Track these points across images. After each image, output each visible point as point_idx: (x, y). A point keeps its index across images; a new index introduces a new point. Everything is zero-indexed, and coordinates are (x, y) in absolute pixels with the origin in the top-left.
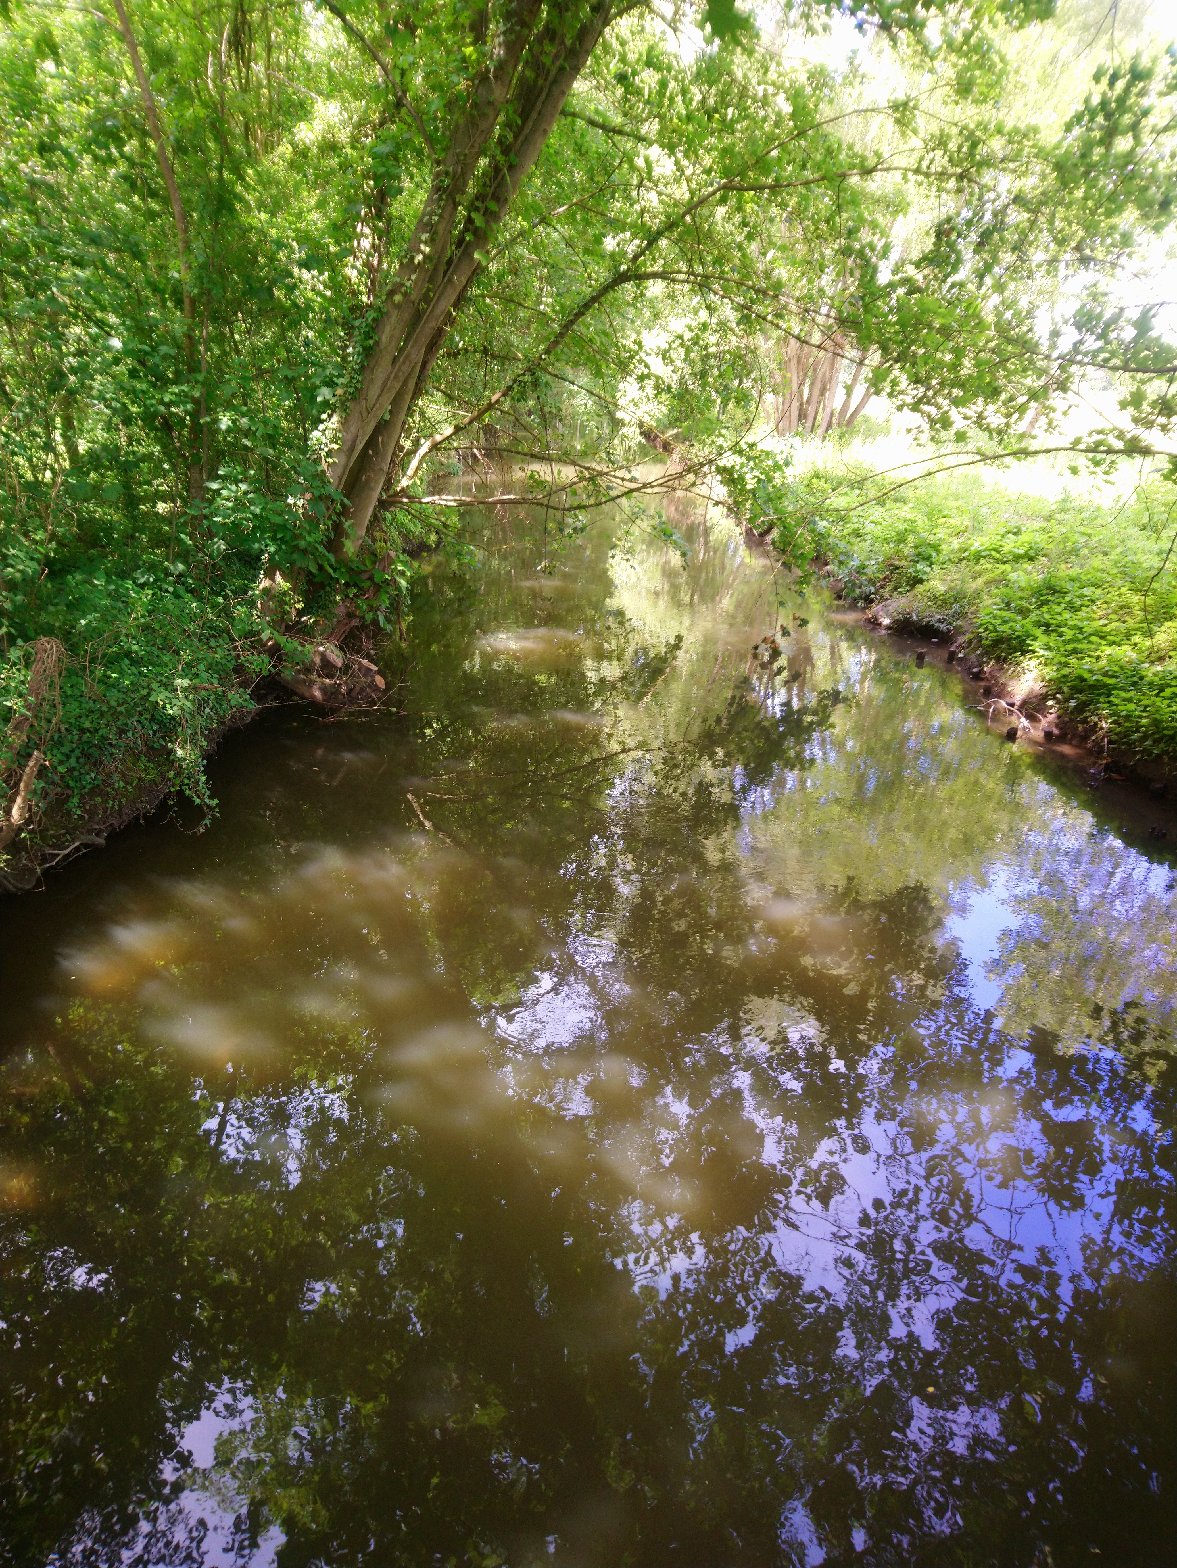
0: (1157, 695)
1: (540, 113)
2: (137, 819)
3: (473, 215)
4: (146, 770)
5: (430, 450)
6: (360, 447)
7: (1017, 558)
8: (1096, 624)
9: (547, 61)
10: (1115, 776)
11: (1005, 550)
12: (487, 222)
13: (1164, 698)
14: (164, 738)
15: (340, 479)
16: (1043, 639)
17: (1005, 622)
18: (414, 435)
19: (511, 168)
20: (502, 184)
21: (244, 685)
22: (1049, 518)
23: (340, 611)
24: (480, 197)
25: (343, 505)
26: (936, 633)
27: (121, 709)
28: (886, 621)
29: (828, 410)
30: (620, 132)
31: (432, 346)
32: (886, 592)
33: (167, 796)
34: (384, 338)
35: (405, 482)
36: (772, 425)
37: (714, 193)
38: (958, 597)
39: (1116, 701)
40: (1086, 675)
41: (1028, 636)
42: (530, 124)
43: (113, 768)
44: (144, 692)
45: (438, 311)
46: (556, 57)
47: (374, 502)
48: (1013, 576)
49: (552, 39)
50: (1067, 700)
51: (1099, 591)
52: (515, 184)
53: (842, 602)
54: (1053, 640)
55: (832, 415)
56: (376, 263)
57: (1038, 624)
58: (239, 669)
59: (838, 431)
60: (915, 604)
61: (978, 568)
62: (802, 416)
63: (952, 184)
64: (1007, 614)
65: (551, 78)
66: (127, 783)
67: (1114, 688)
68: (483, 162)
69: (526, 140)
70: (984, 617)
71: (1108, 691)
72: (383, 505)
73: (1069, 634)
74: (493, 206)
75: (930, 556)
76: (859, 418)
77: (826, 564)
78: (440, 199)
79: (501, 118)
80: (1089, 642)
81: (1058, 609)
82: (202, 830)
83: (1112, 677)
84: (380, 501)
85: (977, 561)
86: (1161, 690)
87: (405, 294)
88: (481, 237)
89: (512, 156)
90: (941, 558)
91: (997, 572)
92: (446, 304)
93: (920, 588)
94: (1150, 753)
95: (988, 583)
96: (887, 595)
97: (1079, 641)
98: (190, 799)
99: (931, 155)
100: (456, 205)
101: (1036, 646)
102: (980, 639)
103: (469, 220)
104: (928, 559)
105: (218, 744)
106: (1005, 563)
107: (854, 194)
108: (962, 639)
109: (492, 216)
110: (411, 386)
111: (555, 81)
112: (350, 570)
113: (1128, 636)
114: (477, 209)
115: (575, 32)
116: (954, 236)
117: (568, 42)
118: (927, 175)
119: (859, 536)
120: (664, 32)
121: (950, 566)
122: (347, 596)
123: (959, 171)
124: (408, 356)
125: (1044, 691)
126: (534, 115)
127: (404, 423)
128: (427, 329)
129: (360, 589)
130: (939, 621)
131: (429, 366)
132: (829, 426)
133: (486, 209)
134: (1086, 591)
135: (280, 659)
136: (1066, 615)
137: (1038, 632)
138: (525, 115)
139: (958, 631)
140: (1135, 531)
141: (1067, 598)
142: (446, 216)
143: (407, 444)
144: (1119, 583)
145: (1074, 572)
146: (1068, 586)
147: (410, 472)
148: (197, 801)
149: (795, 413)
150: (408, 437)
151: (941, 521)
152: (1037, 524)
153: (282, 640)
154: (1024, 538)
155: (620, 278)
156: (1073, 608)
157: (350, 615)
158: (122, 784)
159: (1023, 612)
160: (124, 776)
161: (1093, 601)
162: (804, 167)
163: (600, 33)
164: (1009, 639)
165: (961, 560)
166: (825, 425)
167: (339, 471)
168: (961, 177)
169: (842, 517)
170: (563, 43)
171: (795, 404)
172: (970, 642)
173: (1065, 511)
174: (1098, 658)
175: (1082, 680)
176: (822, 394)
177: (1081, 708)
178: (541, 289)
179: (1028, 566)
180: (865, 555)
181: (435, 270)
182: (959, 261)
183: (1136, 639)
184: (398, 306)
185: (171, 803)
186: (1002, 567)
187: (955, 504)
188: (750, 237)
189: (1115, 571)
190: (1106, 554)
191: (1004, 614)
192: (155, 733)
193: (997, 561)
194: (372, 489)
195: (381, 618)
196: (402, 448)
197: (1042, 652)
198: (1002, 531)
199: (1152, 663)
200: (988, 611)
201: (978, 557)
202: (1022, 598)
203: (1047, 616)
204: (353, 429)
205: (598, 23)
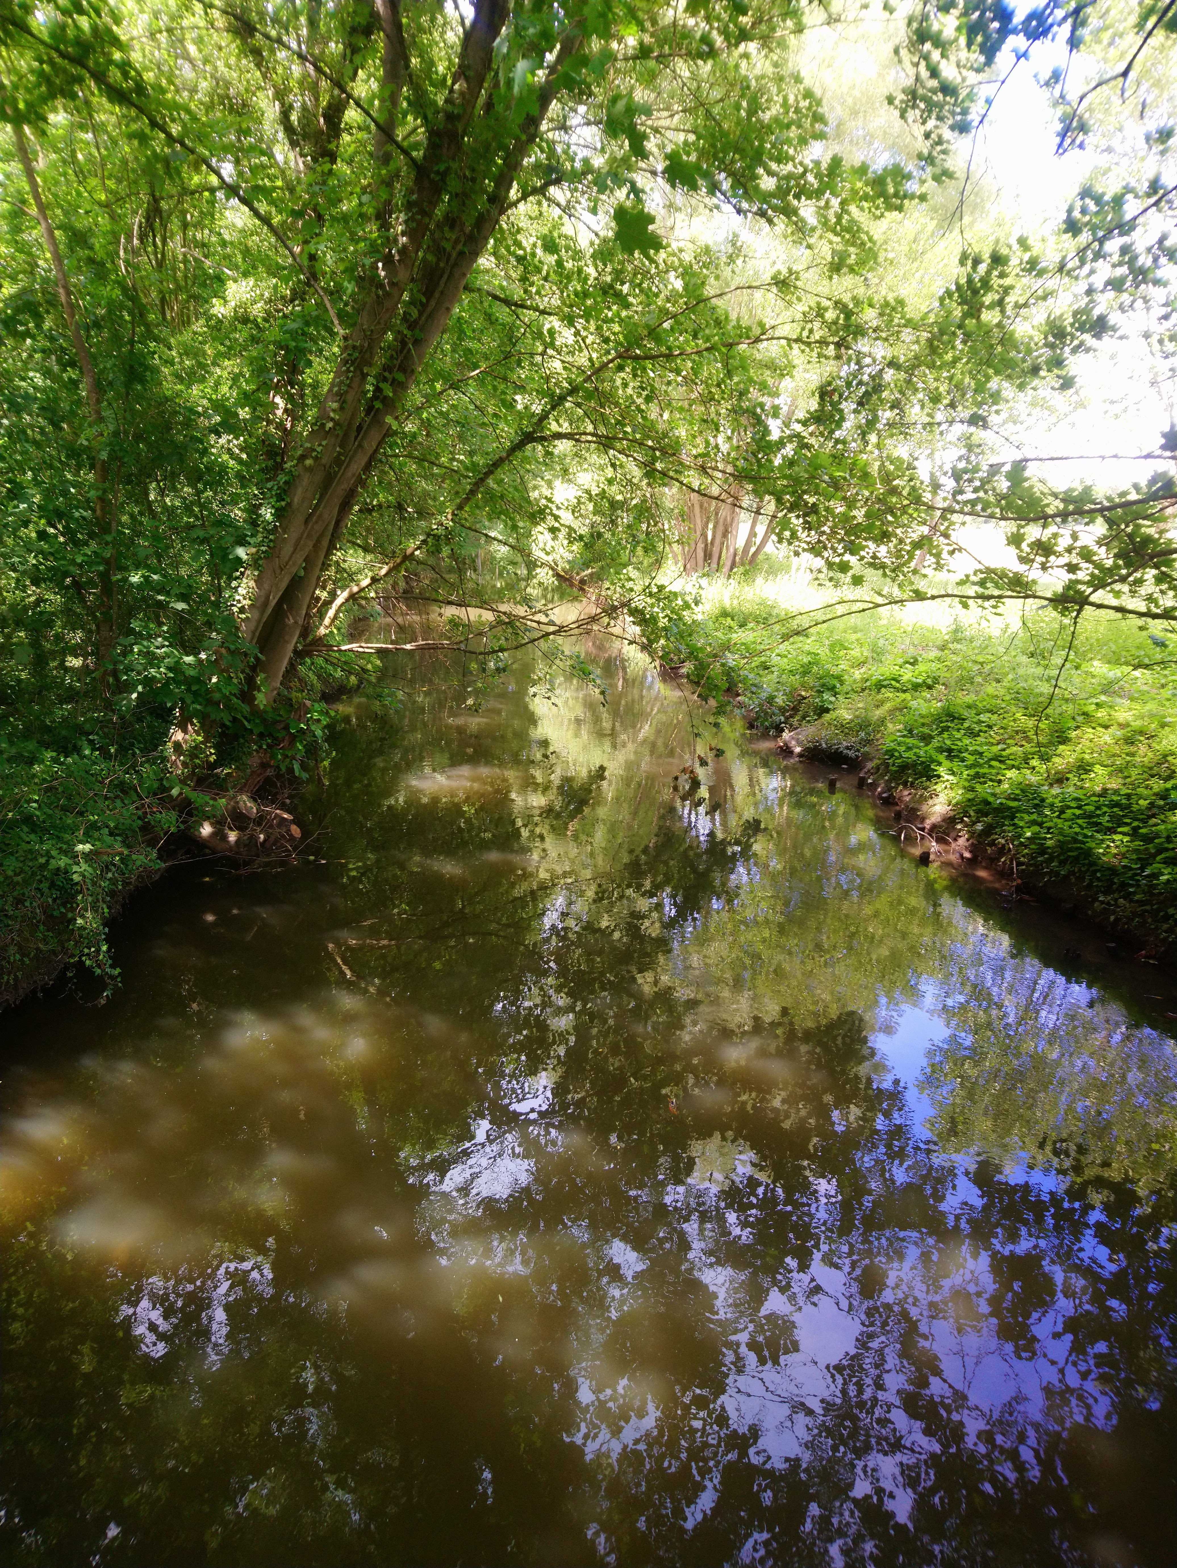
0: (1059, 817)
1: (442, 292)
2: (34, 992)
3: (381, 385)
4: (45, 940)
5: (347, 600)
6: (273, 602)
7: (916, 687)
8: (995, 749)
9: (448, 246)
10: (1026, 897)
11: (905, 678)
12: (394, 392)
13: (1066, 820)
14: (64, 905)
15: (254, 633)
16: (946, 764)
17: (909, 749)
18: (330, 587)
19: (417, 342)
20: (408, 356)
21: (152, 843)
22: (943, 648)
23: (254, 761)
24: (387, 368)
25: (257, 659)
26: (846, 759)
27: (16, 879)
28: (798, 750)
29: (732, 550)
30: (523, 306)
31: (345, 506)
32: (795, 721)
33: (67, 967)
34: (296, 500)
35: (322, 631)
36: (680, 565)
37: (612, 361)
38: (863, 725)
39: (1021, 824)
40: (991, 799)
41: (933, 761)
42: (433, 303)
43: (8, 941)
44: (42, 860)
45: (349, 474)
46: (457, 241)
47: (289, 654)
48: (914, 704)
49: (452, 227)
50: (974, 823)
51: (995, 717)
52: (421, 357)
53: (754, 731)
54: (956, 765)
55: (735, 555)
56: (289, 426)
57: (940, 750)
58: (146, 828)
59: (742, 569)
60: (824, 733)
61: (880, 696)
62: (708, 556)
63: (831, 350)
64: (910, 741)
65: (452, 261)
66: (23, 955)
67: (1018, 811)
68: (390, 336)
69: (430, 316)
70: (888, 743)
71: (1012, 814)
72: (299, 655)
73: (971, 759)
74: (400, 377)
75: (834, 687)
76: (761, 557)
77: (738, 695)
78: (348, 371)
79: (406, 297)
80: (991, 766)
81: (958, 735)
82: (103, 1002)
83: (1015, 800)
84: (295, 651)
85: (879, 691)
86: (1062, 812)
87: (316, 459)
88: (390, 405)
89: (417, 331)
90: (846, 688)
91: (898, 700)
92: (356, 467)
93: (827, 717)
94: (1057, 874)
95: (891, 712)
96: (796, 723)
97: (981, 766)
98: (90, 970)
99: (809, 326)
100: (364, 376)
101: (941, 770)
102: (887, 765)
103: (378, 389)
104: (832, 689)
105: (123, 906)
106: (904, 691)
107: (743, 359)
108: (870, 765)
109: (400, 387)
110: (325, 543)
111: (455, 264)
112: (264, 721)
113: (1026, 761)
114: (385, 380)
115: (473, 221)
116: (836, 397)
117: (468, 229)
118: (808, 344)
119: (767, 668)
120: (560, 218)
121: (853, 696)
122: (260, 747)
123: (837, 339)
124: (320, 516)
125: (952, 813)
126: (437, 294)
127: (319, 578)
128: (339, 490)
129: (275, 739)
130: (847, 748)
131: (343, 524)
132: (733, 565)
133: (394, 380)
134: (982, 717)
135: (190, 814)
136: (967, 741)
137: (942, 758)
138: (429, 293)
139: (867, 757)
140: (1024, 659)
141: (966, 725)
142: (355, 385)
143: (324, 595)
144: (1014, 709)
145: (970, 698)
146: (965, 713)
147: (327, 621)
148: (98, 971)
149: (700, 554)
150: (324, 588)
151: (842, 653)
152: (934, 654)
153: (193, 795)
154: (921, 667)
155: (528, 438)
156: (972, 734)
157: (264, 766)
158: (18, 957)
159: (926, 739)
160: (20, 947)
161: (990, 727)
162: (695, 337)
163: (497, 221)
164: (914, 765)
165: (863, 690)
166: (729, 563)
167: (253, 625)
168: (838, 345)
169: (750, 653)
170: (462, 230)
171: (701, 546)
172: (878, 768)
173: (958, 641)
174: (1000, 782)
175: (987, 803)
176: (725, 534)
177: (989, 830)
178: (454, 446)
179: (926, 694)
180: (773, 686)
181: (346, 435)
182: (843, 419)
183: (1034, 762)
184: (310, 469)
185: (69, 974)
186: (903, 696)
187: (854, 637)
188: (648, 399)
189: (1007, 698)
190: (998, 681)
191: (908, 740)
192: (54, 900)
193: (897, 690)
194: (287, 642)
195: (296, 767)
196: (318, 599)
197: (946, 777)
198: (900, 661)
199: (1051, 785)
200: (893, 737)
201: (879, 686)
202: (923, 725)
203: (948, 742)
204: (266, 586)
205: (494, 212)
